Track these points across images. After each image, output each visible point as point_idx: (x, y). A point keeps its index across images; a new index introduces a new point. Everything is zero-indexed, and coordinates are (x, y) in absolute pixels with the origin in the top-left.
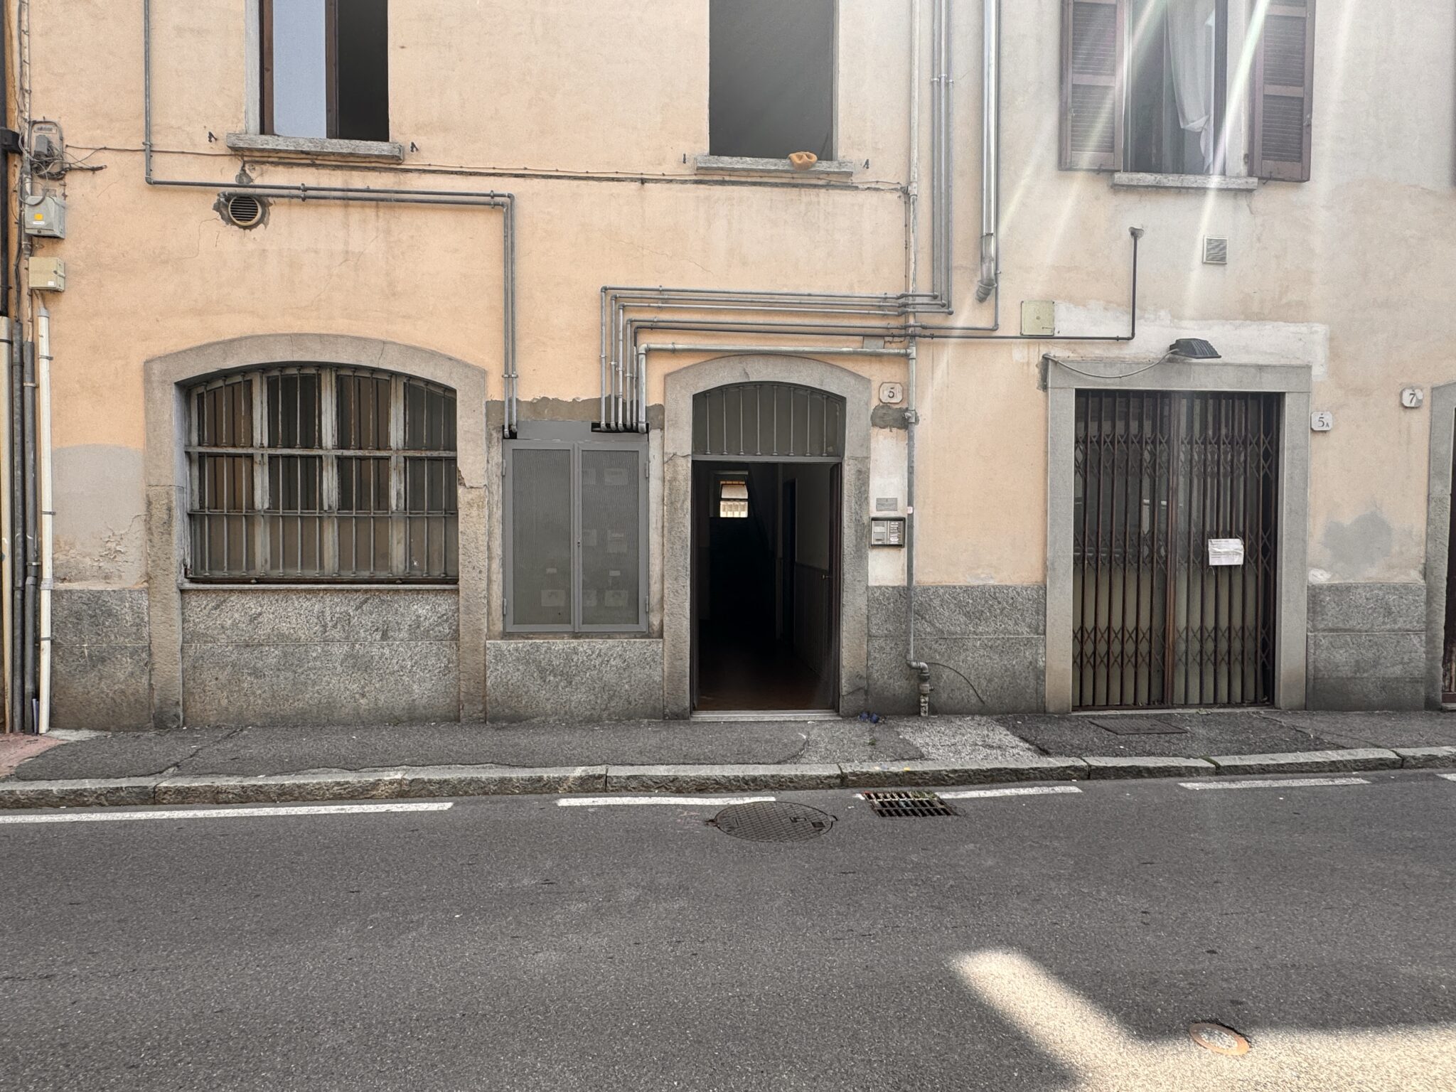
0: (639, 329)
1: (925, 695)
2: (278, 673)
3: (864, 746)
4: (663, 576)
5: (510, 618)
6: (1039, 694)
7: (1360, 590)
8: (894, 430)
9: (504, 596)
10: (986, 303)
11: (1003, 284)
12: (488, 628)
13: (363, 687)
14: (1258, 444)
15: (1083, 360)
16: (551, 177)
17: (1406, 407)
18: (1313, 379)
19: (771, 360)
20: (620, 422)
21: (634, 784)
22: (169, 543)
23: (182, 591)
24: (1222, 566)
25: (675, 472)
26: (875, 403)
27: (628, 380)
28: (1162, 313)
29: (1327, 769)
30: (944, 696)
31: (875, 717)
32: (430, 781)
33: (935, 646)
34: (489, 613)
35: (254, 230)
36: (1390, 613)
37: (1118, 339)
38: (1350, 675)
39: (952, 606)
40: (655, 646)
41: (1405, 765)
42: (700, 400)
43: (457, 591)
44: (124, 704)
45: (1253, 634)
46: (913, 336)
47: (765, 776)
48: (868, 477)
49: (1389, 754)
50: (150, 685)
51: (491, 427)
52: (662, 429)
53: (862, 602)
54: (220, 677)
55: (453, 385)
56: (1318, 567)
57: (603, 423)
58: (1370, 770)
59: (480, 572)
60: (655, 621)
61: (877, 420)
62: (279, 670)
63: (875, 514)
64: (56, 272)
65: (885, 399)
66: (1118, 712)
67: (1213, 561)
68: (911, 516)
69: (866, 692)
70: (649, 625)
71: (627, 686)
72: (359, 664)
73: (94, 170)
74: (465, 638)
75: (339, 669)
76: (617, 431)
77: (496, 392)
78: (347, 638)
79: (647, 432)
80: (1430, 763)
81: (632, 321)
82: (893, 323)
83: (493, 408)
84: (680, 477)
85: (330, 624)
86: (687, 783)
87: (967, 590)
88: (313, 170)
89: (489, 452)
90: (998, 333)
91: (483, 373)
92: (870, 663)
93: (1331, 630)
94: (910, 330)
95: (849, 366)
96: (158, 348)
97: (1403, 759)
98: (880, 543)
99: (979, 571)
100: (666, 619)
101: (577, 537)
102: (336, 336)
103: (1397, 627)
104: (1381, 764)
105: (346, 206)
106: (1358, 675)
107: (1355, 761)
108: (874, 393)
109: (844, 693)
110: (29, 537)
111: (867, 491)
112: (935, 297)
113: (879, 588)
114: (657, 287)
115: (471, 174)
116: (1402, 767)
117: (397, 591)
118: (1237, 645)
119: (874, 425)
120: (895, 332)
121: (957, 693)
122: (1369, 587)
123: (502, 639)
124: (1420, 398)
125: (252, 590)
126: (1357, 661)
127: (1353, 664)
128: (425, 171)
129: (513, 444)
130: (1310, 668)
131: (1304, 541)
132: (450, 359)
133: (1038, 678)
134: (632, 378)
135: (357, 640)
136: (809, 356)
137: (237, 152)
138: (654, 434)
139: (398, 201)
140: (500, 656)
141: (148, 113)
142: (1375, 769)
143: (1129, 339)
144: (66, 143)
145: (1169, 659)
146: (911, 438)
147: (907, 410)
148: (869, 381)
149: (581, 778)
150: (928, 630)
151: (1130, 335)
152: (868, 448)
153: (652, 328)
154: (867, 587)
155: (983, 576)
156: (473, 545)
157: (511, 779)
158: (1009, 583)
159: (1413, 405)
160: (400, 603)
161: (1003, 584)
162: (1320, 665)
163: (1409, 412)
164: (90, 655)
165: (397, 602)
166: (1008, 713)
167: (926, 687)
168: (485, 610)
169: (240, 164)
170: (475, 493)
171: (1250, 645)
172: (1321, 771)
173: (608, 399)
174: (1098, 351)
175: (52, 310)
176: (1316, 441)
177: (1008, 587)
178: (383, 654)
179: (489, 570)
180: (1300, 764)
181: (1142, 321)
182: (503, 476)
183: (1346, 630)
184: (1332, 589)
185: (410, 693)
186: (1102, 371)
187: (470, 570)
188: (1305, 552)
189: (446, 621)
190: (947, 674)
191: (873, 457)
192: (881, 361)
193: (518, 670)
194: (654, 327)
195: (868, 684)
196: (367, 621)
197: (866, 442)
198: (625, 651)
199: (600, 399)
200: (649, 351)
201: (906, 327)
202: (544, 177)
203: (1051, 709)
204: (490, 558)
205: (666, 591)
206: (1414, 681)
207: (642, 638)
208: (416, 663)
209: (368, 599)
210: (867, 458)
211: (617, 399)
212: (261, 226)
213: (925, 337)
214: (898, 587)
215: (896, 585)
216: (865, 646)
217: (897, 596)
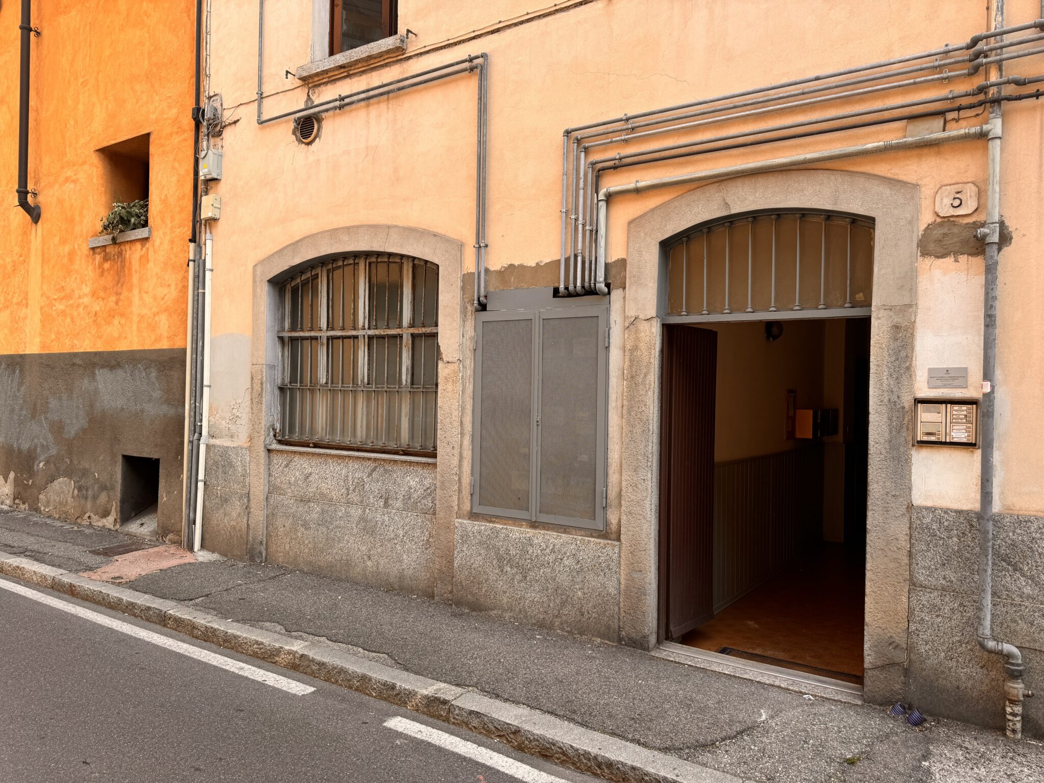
0: (600, 172)
1: (1013, 702)
2: (318, 527)
3: (831, 760)
4: (621, 466)
5: (476, 497)
8: (963, 258)
9: (472, 474)
12: (458, 505)
13: (369, 550)
16: (522, 23)
19: (761, 181)
20: (579, 284)
21: (475, 722)
22: (261, 410)
23: (269, 451)
25: (637, 339)
26: (927, 218)
27: (588, 233)
31: (916, 715)
32: (313, 660)
34: (460, 491)
35: (313, 144)
40: (609, 549)
42: (668, 247)
43: (435, 465)
44: (235, 538)
46: (997, 101)
47: (624, 765)
48: (912, 335)
50: (248, 525)
51: (466, 300)
52: (624, 288)
53: (900, 529)
54: (286, 525)
55: (436, 261)
57: (562, 286)
59: (453, 447)
60: (613, 518)
61: (932, 247)
62: (319, 525)
63: (924, 392)
64: (212, 205)
65: (946, 210)
68: (989, 396)
69: (907, 672)
70: (607, 523)
71: (580, 593)
72: (369, 528)
73: (235, 122)
74: (441, 514)
75: (355, 530)
76: (577, 295)
77: (470, 265)
78: (362, 502)
79: (609, 293)
81: (593, 164)
82: (961, 88)
83: (467, 279)
84: (642, 346)
85: (352, 488)
86: (530, 741)
88: (348, 80)
89: (464, 326)
91: (461, 246)
92: (913, 627)
94: (992, 91)
95: (882, 169)
96: (262, 254)
98: (933, 438)
100: (624, 518)
101: (536, 416)
102: (358, 227)
105: (368, 106)
108: (926, 203)
110: (197, 404)
111: (909, 358)
112: (1042, 27)
113: (932, 510)
114: (621, 115)
115: (455, 44)
117: (395, 461)
119: (925, 253)
120: (965, 101)
123: (469, 519)
125: (308, 454)
128: (421, 54)
129: (485, 316)
132: (435, 235)
134: (591, 231)
135: (368, 505)
136: (819, 165)
137: (305, 80)
138: (616, 294)
139: (399, 89)
140: (465, 538)
141: (260, 69)
144: (224, 107)
146: (990, 270)
147: (983, 225)
148: (916, 186)
149: (427, 697)
150: (1027, 590)
152: (914, 291)
153: (615, 168)
154: (910, 507)
156: (448, 420)
157: (370, 679)
160: (398, 473)
164: (221, 496)
165: (395, 472)
167: (1018, 688)
168: (456, 487)
169: (307, 91)
170: (451, 366)
173: (567, 260)
175: (214, 234)
178: (384, 521)
179: (461, 446)
182: (475, 350)
185: (401, 561)
187: (446, 445)
189: (430, 495)
191: (922, 302)
192: (938, 153)
193: (480, 554)
194: (619, 166)
195: (910, 662)
196: (375, 487)
197: (909, 282)
198: (579, 550)
199: (559, 261)
200: (610, 198)
201: (982, 90)
202: (516, 25)
204: (462, 434)
205: (624, 484)
207: (598, 537)
208: (406, 533)
209: (376, 467)
210: (910, 306)
211: (576, 256)
212: (318, 139)
213: (1019, 98)
214: (968, 512)
215: (965, 508)
216: (905, 599)
217: (965, 526)
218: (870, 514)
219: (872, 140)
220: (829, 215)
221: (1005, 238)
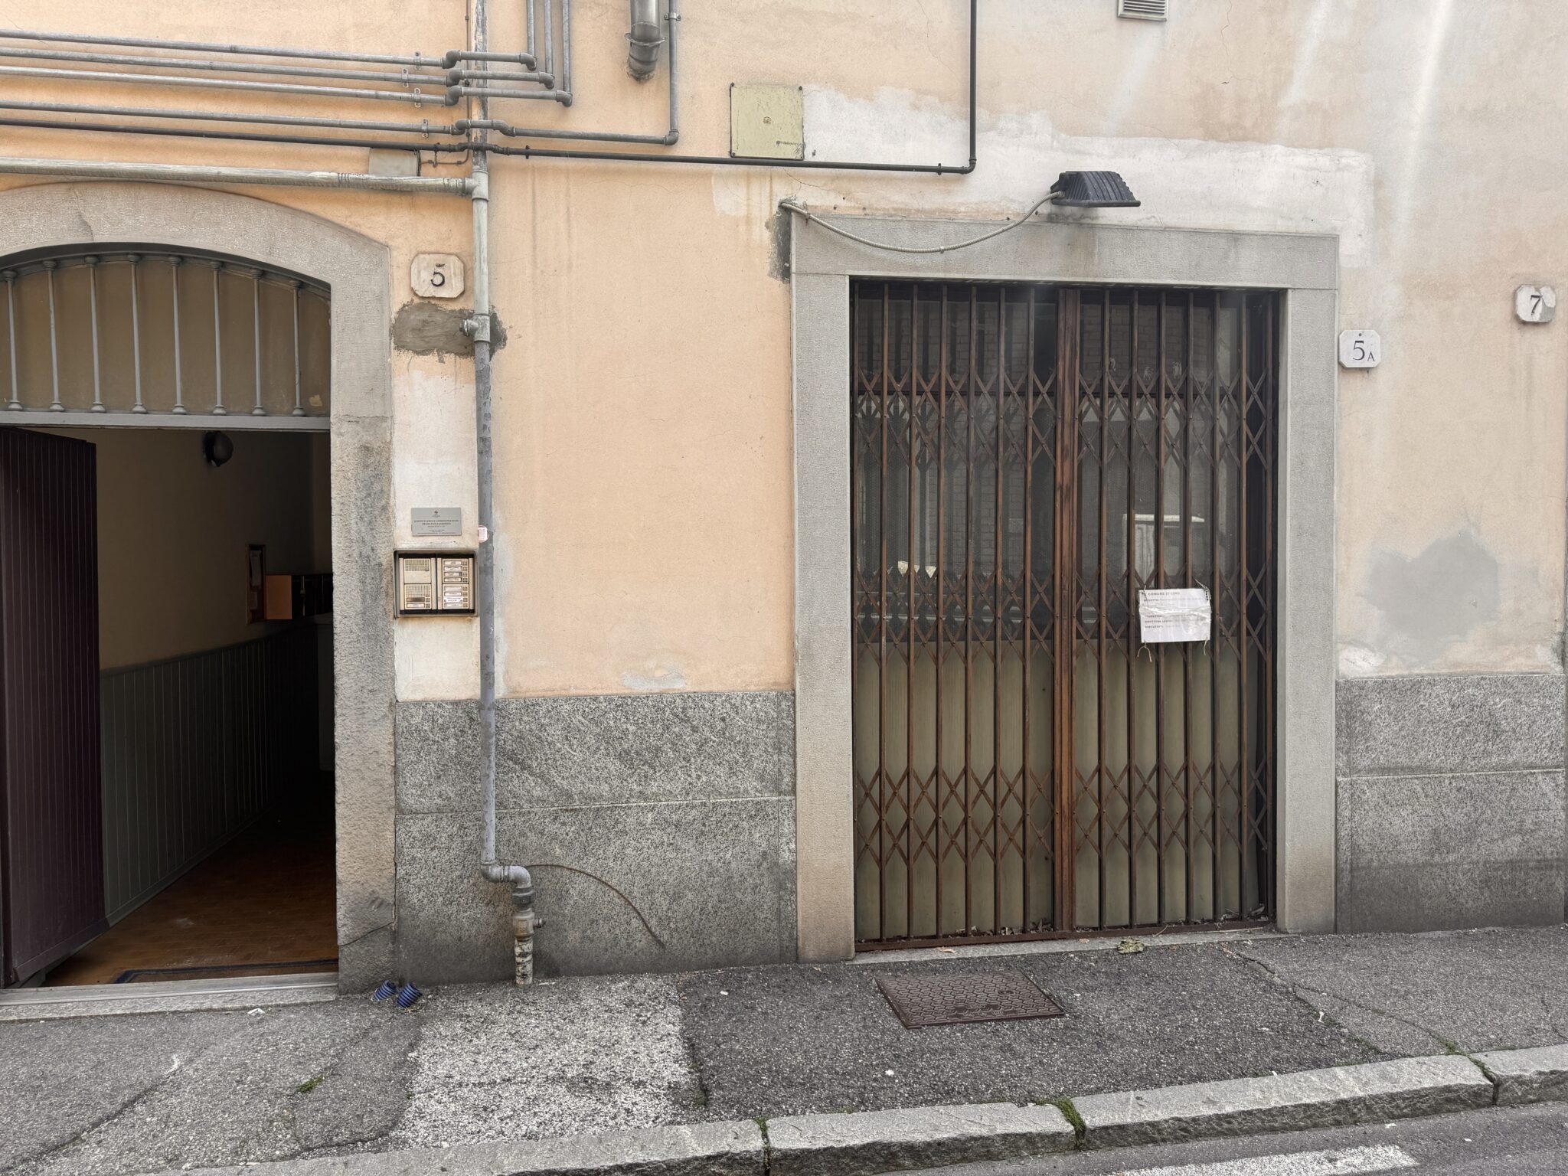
1: (522, 939)
3: (276, 1096)
6: (785, 919)
7: (1438, 689)
8: (449, 358)
10: (650, 86)
11: (688, 46)
14: (1236, 395)
15: (867, 215)
17: (1524, 323)
18: (1344, 262)
19: (147, 195)
24: (1168, 645)
26: (400, 297)
28: (1035, 120)
29: (1329, 1119)
30: (573, 937)
31: (409, 991)
33: (554, 828)
36: (1497, 734)
37: (939, 170)
38: (1421, 859)
39: (590, 739)
41: (1502, 1096)
45: (1235, 781)
46: (481, 150)
48: (388, 462)
49: (1463, 1074)
53: (381, 737)
56: (1356, 643)
58: (1425, 1114)
61: (409, 337)
63: (408, 542)
65: (425, 288)
66: (954, 953)
67: (1148, 636)
68: (486, 546)
69: (395, 936)
80: (1555, 1090)
82: (438, 119)
87: (623, 704)
90: (677, 151)
92: (401, 872)
93: (1384, 770)
94: (476, 134)
95: (338, 212)
97: (1497, 1084)
98: (420, 606)
99: (651, 664)
103: (1510, 760)
104: (1449, 1100)
106: (1437, 859)
107: (1392, 1097)
108: (399, 274)
109: (341, 941)
111: (385, 493)
112: (530, 65)
113: (421, 704)
116: (1494, 1101)
118: (1204, 803)
119: (401, 346)
120: (444, 140)
121: (603, 928)
122: (1456, 682)
124: (1551, 304)
126: (1435, 831)
127: (1428, 836)
130: (1344, 847)
131: (1328, 591)
133: (781, 887)
136: (242, 188)
142: (1436, 1110)
143: (963, 171)
145: (1064, 837)
146: (482, 377)
147: (470, 316)
148: (385, 247)
150: (537, 792)
151: (966, 164)
152: (386, 397)
154: (394, 704)
155: (659, 673)
158: (716, 688)
159: (1536, 318)
161: (705, 688)
162: (1363, 841)
163: (1530, 334)
166: (718, 966)
167: (527, 920)
171: (1229, 802)
172: (1315, 1126)
174: (898, 195)
176: (1352, 390)
177: (713, 696)
180: (1269, 1112)
181: (992, 134)
183: (1412, 770)
184: (1385, 687)
186: (905, 239)
188: (1329, 614)
190: (580, 890)
191: (400, 415)
192: (412, 206)
195: (400, 920)
197: (380, 385)
201: (462, 129)
203: (810, 951)
206: (1544, 865)
210: (384, 419)
213: (507, 152)
214: (467, 702)
215: (463, 696)
216: (389, 835)
217: (464, 721)
218: (338, 721)
219: (322, 167)
220: (265, 271)
221: (498, 339)
